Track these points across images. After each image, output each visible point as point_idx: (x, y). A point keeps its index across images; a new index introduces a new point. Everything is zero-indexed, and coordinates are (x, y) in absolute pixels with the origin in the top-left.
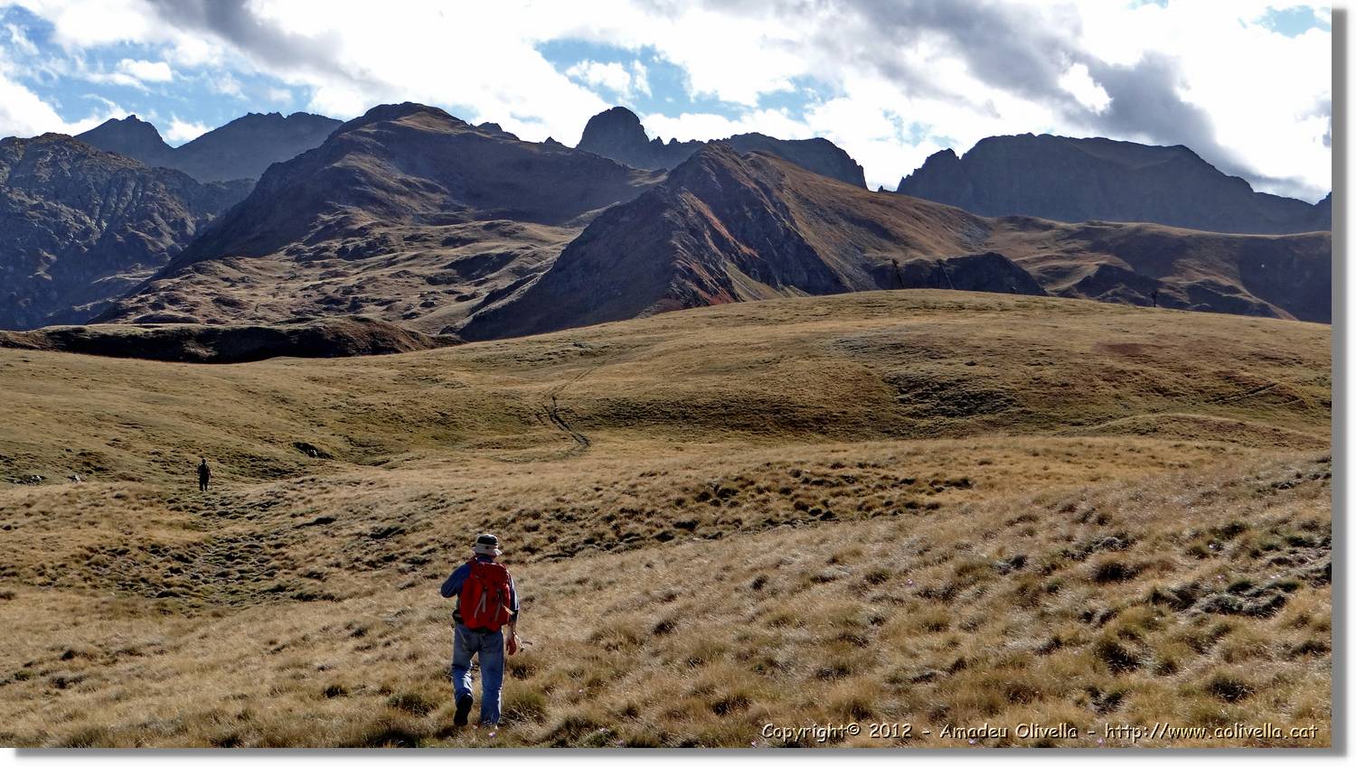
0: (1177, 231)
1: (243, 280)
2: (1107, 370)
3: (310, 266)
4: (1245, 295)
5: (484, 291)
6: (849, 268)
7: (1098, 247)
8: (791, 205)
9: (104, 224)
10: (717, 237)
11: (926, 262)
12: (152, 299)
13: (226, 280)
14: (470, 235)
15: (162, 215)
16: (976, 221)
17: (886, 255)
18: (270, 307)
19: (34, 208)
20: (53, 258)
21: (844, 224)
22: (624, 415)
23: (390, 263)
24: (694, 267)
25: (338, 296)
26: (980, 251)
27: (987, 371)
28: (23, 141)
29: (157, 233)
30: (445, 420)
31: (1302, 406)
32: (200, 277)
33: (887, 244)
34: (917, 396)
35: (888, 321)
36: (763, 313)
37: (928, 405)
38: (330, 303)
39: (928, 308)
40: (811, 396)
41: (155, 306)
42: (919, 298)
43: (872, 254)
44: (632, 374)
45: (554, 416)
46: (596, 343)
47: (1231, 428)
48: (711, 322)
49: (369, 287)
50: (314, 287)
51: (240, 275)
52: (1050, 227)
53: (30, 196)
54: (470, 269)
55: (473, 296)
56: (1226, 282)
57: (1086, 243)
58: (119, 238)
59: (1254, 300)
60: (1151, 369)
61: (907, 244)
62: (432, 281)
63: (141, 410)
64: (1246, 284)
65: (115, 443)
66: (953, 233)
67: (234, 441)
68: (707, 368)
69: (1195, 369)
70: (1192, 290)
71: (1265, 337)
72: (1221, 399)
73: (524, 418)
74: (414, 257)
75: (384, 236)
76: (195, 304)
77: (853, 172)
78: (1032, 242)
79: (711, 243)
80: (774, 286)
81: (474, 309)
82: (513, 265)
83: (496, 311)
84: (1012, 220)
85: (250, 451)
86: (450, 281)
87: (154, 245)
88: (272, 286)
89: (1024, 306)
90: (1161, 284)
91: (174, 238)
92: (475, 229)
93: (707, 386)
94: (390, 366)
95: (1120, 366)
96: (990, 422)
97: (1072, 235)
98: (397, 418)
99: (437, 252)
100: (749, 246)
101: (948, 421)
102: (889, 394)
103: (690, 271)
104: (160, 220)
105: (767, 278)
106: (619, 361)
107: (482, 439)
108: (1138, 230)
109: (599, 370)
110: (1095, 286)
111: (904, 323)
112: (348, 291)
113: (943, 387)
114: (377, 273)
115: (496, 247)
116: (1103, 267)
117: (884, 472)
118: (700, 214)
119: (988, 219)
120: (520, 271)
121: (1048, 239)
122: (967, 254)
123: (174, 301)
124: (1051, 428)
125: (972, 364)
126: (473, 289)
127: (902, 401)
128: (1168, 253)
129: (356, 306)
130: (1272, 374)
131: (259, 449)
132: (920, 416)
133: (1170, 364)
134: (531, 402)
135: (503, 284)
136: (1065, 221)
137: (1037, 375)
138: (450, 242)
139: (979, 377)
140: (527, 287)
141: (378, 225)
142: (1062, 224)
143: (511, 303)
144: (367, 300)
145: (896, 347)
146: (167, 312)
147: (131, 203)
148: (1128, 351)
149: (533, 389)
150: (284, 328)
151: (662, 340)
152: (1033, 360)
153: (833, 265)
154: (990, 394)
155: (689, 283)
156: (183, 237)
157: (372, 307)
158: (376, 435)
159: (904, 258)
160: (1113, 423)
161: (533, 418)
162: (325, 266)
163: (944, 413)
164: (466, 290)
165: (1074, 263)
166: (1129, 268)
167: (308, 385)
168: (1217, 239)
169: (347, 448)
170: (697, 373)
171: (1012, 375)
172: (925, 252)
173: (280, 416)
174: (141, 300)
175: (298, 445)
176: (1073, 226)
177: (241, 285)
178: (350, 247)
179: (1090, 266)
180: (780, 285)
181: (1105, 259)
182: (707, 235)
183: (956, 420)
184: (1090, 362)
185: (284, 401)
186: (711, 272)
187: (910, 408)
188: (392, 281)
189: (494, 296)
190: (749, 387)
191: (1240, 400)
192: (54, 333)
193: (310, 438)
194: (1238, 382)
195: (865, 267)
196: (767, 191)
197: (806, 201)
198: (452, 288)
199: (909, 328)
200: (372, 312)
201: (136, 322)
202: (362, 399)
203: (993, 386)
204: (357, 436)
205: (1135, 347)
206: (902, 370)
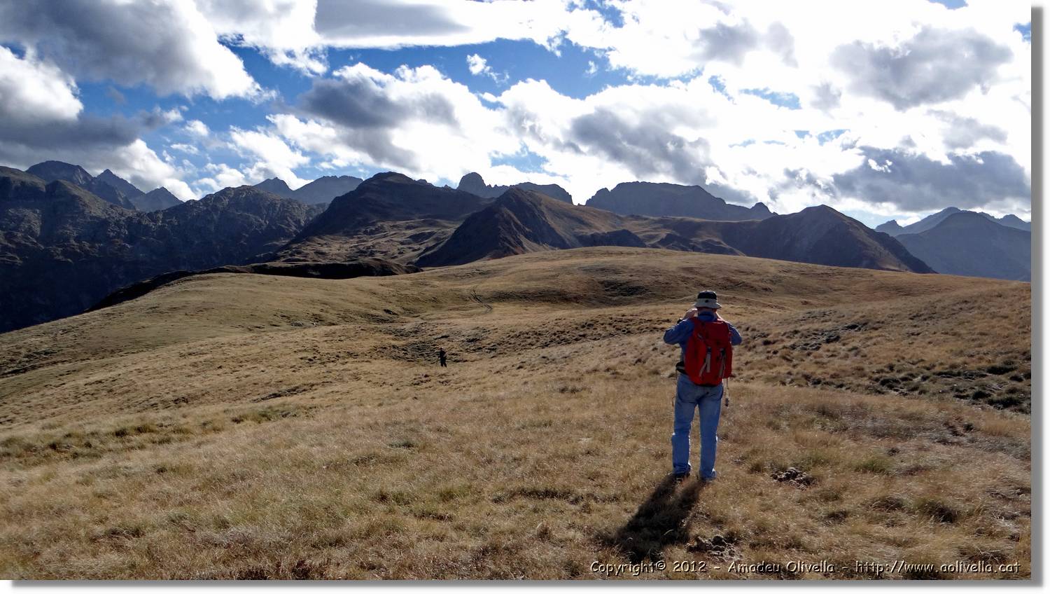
0: (697, 220)
1: (326, 244)
2: (683, 277)
3: (353, 238)
4: (724, 245)
5: (423, 247)
6: (568, 236)
7: (666, 227)
8: (545, 212)
9: (268, 222)
10: (516, 224)
11: (599, 234)
12: (290, 252)
13: (319, 244)
14: (416, 225)
15: (291, 218)
16: (617, 217)
17: (583, 231)
18: (338, 255)
19: (239, 215)
20: (247, 236)
21: (565, 218)
22: (502, 297)
23: (385, 236)
24: (507, 236)
25: (364, 250)
26: (620, 229)
27: (638, 278)
28: (233, 189)
29: (289, 225)
30: (435, 300)
31: (755, 290)
32: (308, 243)
33: (583, 226)
34: (612, 288)
35: (595, 259)
36: (545, 256)
37: (616, 292)
38: (362, 253)
39: (610, 254)
40: (572, 289)
41: (291, 255)
42: (605, 250)
43: (577, 230)
44: (502, 281)
45: (475, 298)
46: (484, 269)
47: (731, 299)
48: (527, 260)
49: (376, 246)
50: (355, 246)
51: (325, 242)
52: (646, 219)
53: (237, 211)
54: (417, 238)
55: (419, 249)
56: (716, 240)
57: (662, 225)
58: (274, 228)
59: (728, 247)
60: (699, 277)
61: (590, 226)
62: (402, 243)
63: (326, 298)
64: (725, 241)
65: (322, 310)
66: (609, 222)
67: (363, 309)
68: (531, 279)
69: (715, 276)
70: (704, 243)
71: (739, 263)
72: (725, 288)
73: (464, 299)
74: (395, 234)
75: (382, 226)
76: (308, 254)
77: (568, 198)
78: (639, 225)
79: (513, 227)
80: (539, 244)
81: (420, 255)
82: (434, 236)
83: (428, 256)
84: (632, 216)
85: (370, 313)
86: (409, 244)
87: (288, 229)
88: (338, 246)
89: (646, 253)
90: (691, 241)
91: (296, 227)
92: (418, 222)
93: (532, 286)
94: (407, 279)
95: (687, 276)
96: (640, 298)
97: (656, 222)
98: (417, 300)
99: (404, 232)
100: (529, 228)
101: (624, 297)
102: (601, 287)
103: (506, 238)
104: (290, 220)
105: (536, 241)
106: (495, 276)
107: (451, 307)
108: (682, 220)
109: (488, 280)
110: (665, 242)
111: (602, 260)
112: (369, 248)
113: (621, 285)
114: (380, 240)
115: (428, 230)
116: (668, 235)
117: (640, 318)
118: (509, 215)
119: (622, 216)
120: (437, 239)
121: (646, 223)
122: (615, 230)
123: (299, 253)
124: (663, 300)
125: (631, 276)
126: (419, 246)
127: (606, 290)
128: (694, 228)
129: (372, 254)
130: (743, 278)
131: (373, 312)
132: (614, 296)
133: (706, 275)
134: (465, 293)
135: (431, 244)
136: (653, 216)
137: (656, 280)
138: (409, 228)
139: (635, 281)
140: (440, 245)
141: (379, 221)
142: (652, 218)
143: (435, 252)
144: (376, 251)
145: (602, 269)
146: (296, 257)
147: (278, 214)
148: (689, 270)
149: (466, 287)
150: (347, 263)
151: (510, 268)
152: (654, 274)
153: (562, 236)
154: (639, 287)
155: (505, 243)
156: (299, 226)
157: (378, 254)
158: (411, 306)
159: (588, 232)
160: (687, 298)
161: (468, 299)
162: (359, 238)
163: (622, 294)
164: (416, 247)
165: (657, 233)
166: (678, 235)
167: (380, 287)
168: (712, 223)
169: (403, 311)
170: (526, 281)
171: (648, 279)
172: (598, 230)
173: (375, 299)
174: (285, 253)
175: (385, 310)
176: (656, 218)
177: (325, 246)
178: (368, 230)
179: (663, 234)
180: (541, 243)
181: (668, 232)
182: (512, 224)
183: (627, 297)
184: (676, 275)
185: (375, 293)
186: (514, 239)
187: (609, 293)
188: (385, 243)
189: (427, 249)
190: (548, 286)
191: (732, 288)
192: (256, 266)
193: (389, 308)
194: (731, 281)
195: (575, 236)
196: (535, 205)
197: (550, 210)
198: (410, 246)
199: (605, 262)
200: (379, 256)
201: (283, 261)
202: (403, 292)
203: (641, 284)
204: (405, 306)
205: (692, 268)
206: (605, 278)
